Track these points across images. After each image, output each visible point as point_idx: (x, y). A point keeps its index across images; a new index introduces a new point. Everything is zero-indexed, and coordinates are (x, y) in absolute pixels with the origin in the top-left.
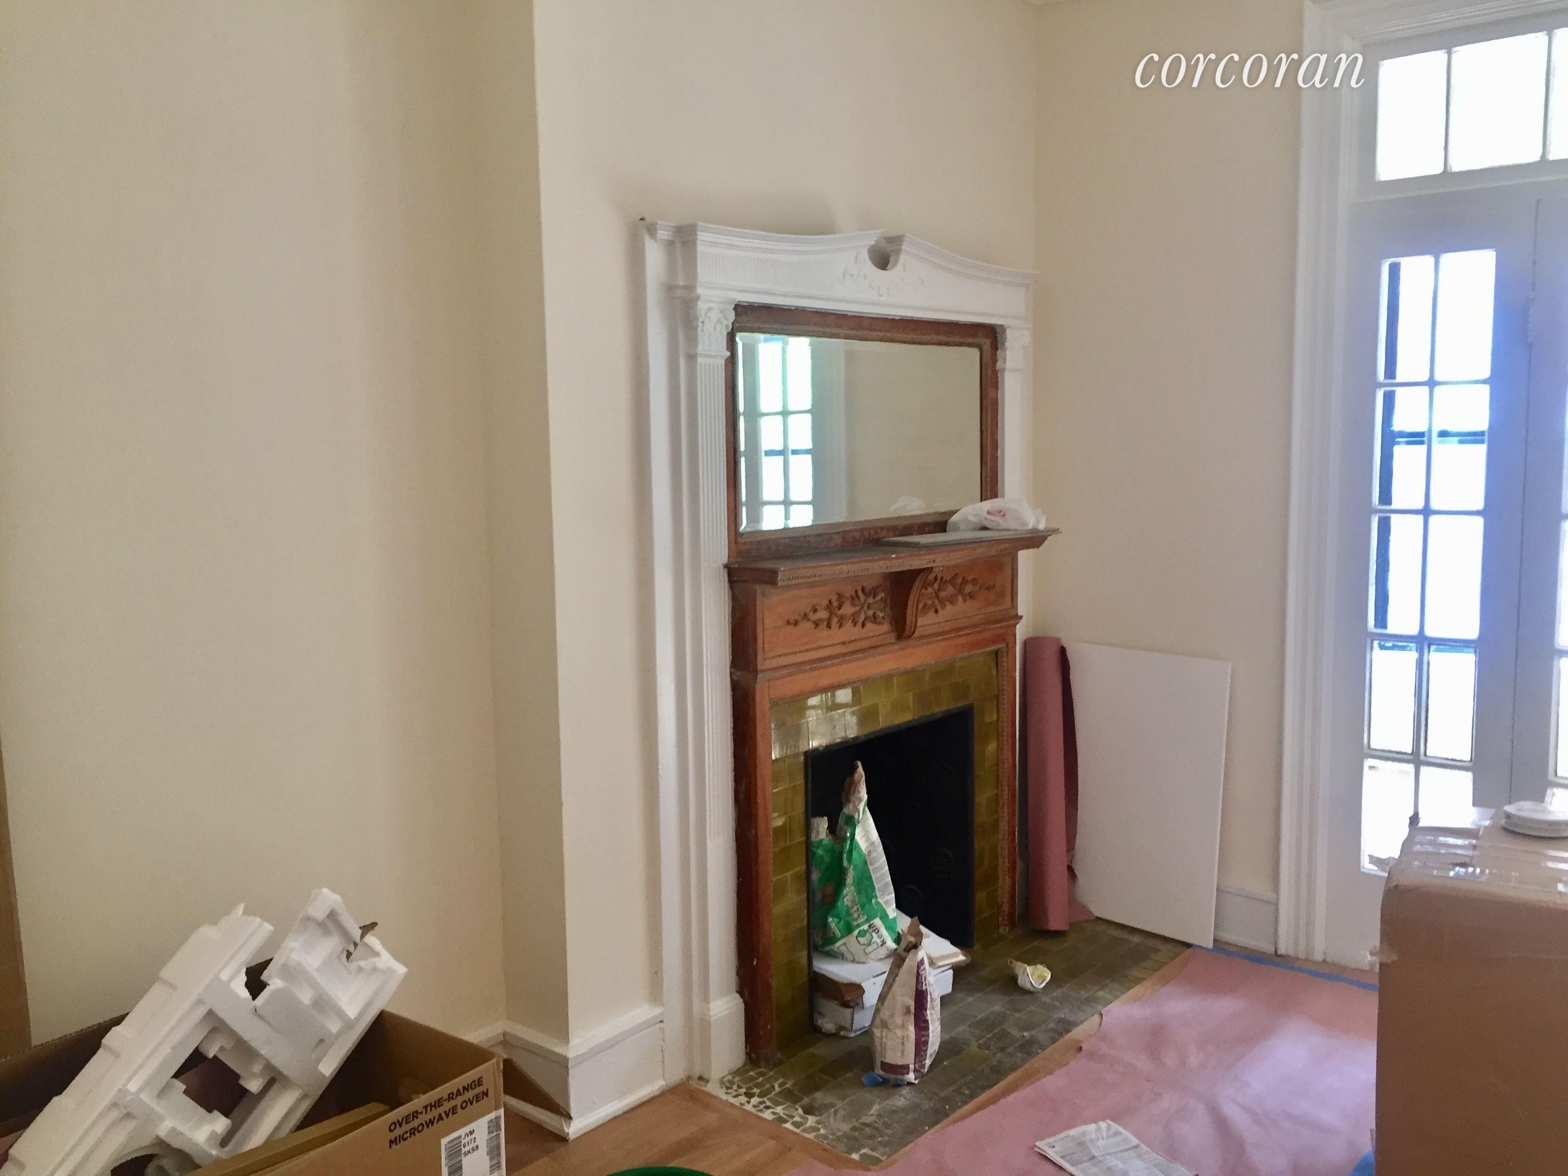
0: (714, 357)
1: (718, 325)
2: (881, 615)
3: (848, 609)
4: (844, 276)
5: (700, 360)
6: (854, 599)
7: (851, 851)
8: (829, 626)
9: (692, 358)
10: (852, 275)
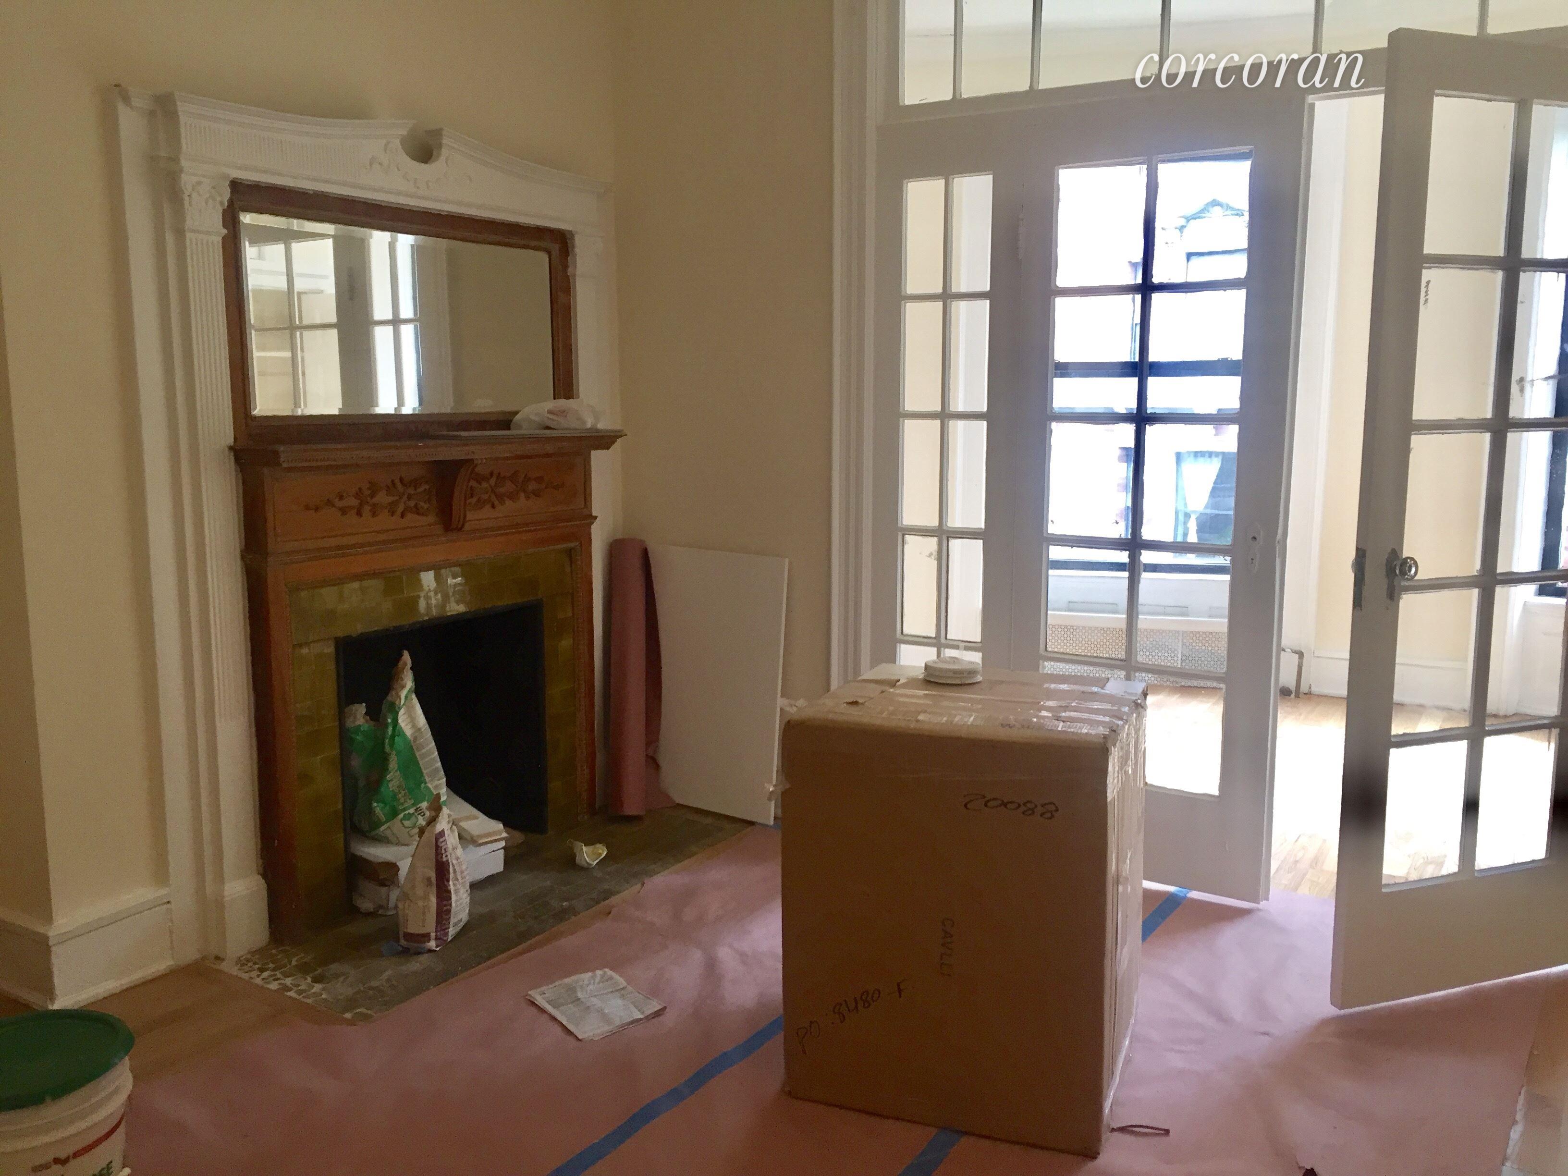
0: (208, 233)
1: (211, 201)
2: (426, 506)
3: (382, 498)
4: (371, 164)
5: (189, 235)
6: (390, 488)
7: (393, 737)
8: (359, 514)
9: (180, 233)
10: (380, 164)
